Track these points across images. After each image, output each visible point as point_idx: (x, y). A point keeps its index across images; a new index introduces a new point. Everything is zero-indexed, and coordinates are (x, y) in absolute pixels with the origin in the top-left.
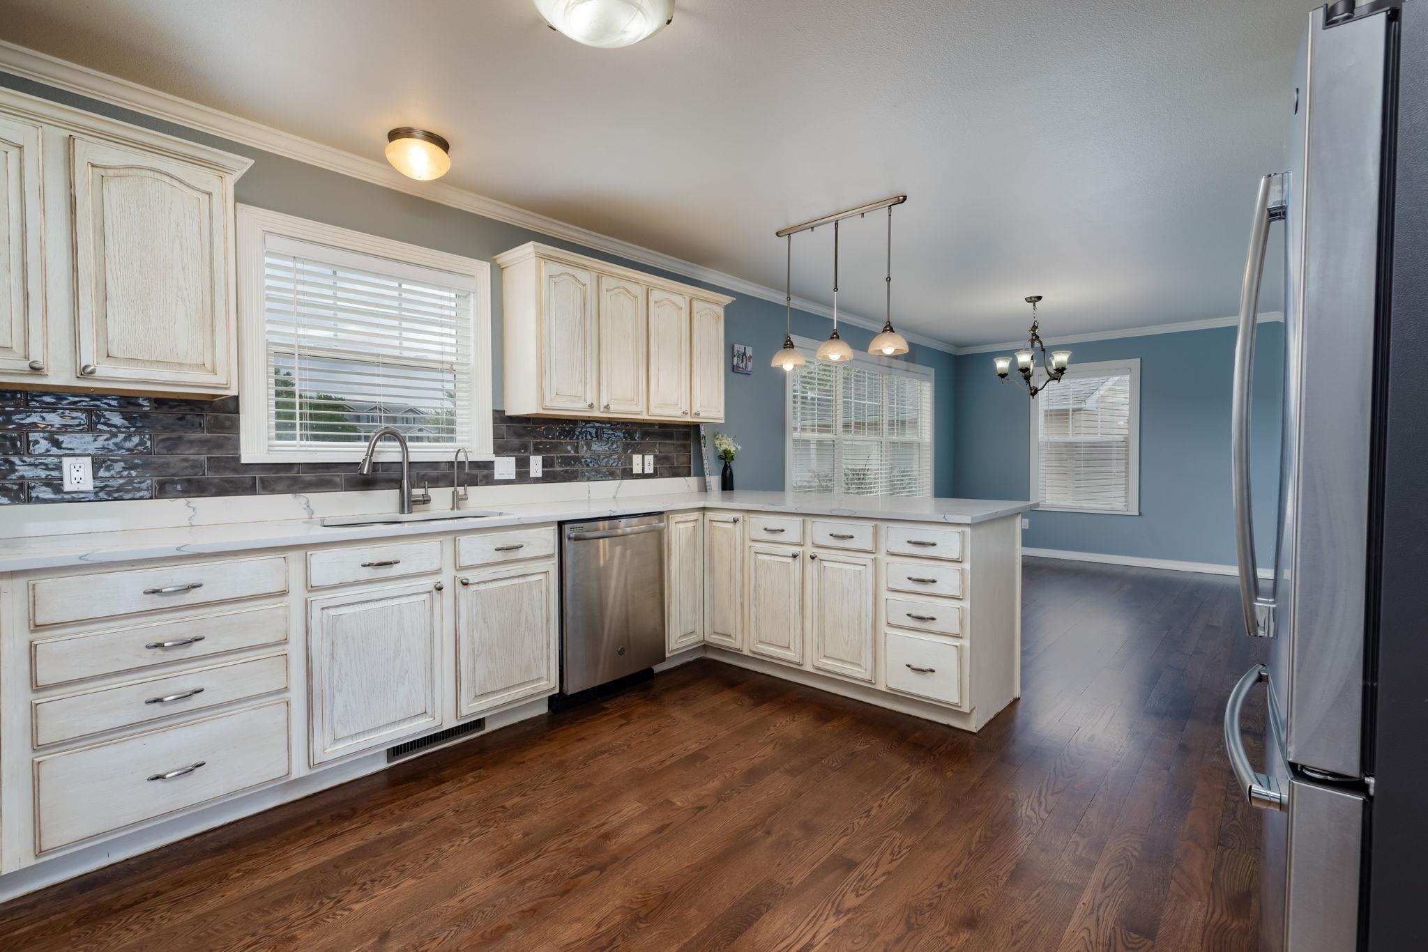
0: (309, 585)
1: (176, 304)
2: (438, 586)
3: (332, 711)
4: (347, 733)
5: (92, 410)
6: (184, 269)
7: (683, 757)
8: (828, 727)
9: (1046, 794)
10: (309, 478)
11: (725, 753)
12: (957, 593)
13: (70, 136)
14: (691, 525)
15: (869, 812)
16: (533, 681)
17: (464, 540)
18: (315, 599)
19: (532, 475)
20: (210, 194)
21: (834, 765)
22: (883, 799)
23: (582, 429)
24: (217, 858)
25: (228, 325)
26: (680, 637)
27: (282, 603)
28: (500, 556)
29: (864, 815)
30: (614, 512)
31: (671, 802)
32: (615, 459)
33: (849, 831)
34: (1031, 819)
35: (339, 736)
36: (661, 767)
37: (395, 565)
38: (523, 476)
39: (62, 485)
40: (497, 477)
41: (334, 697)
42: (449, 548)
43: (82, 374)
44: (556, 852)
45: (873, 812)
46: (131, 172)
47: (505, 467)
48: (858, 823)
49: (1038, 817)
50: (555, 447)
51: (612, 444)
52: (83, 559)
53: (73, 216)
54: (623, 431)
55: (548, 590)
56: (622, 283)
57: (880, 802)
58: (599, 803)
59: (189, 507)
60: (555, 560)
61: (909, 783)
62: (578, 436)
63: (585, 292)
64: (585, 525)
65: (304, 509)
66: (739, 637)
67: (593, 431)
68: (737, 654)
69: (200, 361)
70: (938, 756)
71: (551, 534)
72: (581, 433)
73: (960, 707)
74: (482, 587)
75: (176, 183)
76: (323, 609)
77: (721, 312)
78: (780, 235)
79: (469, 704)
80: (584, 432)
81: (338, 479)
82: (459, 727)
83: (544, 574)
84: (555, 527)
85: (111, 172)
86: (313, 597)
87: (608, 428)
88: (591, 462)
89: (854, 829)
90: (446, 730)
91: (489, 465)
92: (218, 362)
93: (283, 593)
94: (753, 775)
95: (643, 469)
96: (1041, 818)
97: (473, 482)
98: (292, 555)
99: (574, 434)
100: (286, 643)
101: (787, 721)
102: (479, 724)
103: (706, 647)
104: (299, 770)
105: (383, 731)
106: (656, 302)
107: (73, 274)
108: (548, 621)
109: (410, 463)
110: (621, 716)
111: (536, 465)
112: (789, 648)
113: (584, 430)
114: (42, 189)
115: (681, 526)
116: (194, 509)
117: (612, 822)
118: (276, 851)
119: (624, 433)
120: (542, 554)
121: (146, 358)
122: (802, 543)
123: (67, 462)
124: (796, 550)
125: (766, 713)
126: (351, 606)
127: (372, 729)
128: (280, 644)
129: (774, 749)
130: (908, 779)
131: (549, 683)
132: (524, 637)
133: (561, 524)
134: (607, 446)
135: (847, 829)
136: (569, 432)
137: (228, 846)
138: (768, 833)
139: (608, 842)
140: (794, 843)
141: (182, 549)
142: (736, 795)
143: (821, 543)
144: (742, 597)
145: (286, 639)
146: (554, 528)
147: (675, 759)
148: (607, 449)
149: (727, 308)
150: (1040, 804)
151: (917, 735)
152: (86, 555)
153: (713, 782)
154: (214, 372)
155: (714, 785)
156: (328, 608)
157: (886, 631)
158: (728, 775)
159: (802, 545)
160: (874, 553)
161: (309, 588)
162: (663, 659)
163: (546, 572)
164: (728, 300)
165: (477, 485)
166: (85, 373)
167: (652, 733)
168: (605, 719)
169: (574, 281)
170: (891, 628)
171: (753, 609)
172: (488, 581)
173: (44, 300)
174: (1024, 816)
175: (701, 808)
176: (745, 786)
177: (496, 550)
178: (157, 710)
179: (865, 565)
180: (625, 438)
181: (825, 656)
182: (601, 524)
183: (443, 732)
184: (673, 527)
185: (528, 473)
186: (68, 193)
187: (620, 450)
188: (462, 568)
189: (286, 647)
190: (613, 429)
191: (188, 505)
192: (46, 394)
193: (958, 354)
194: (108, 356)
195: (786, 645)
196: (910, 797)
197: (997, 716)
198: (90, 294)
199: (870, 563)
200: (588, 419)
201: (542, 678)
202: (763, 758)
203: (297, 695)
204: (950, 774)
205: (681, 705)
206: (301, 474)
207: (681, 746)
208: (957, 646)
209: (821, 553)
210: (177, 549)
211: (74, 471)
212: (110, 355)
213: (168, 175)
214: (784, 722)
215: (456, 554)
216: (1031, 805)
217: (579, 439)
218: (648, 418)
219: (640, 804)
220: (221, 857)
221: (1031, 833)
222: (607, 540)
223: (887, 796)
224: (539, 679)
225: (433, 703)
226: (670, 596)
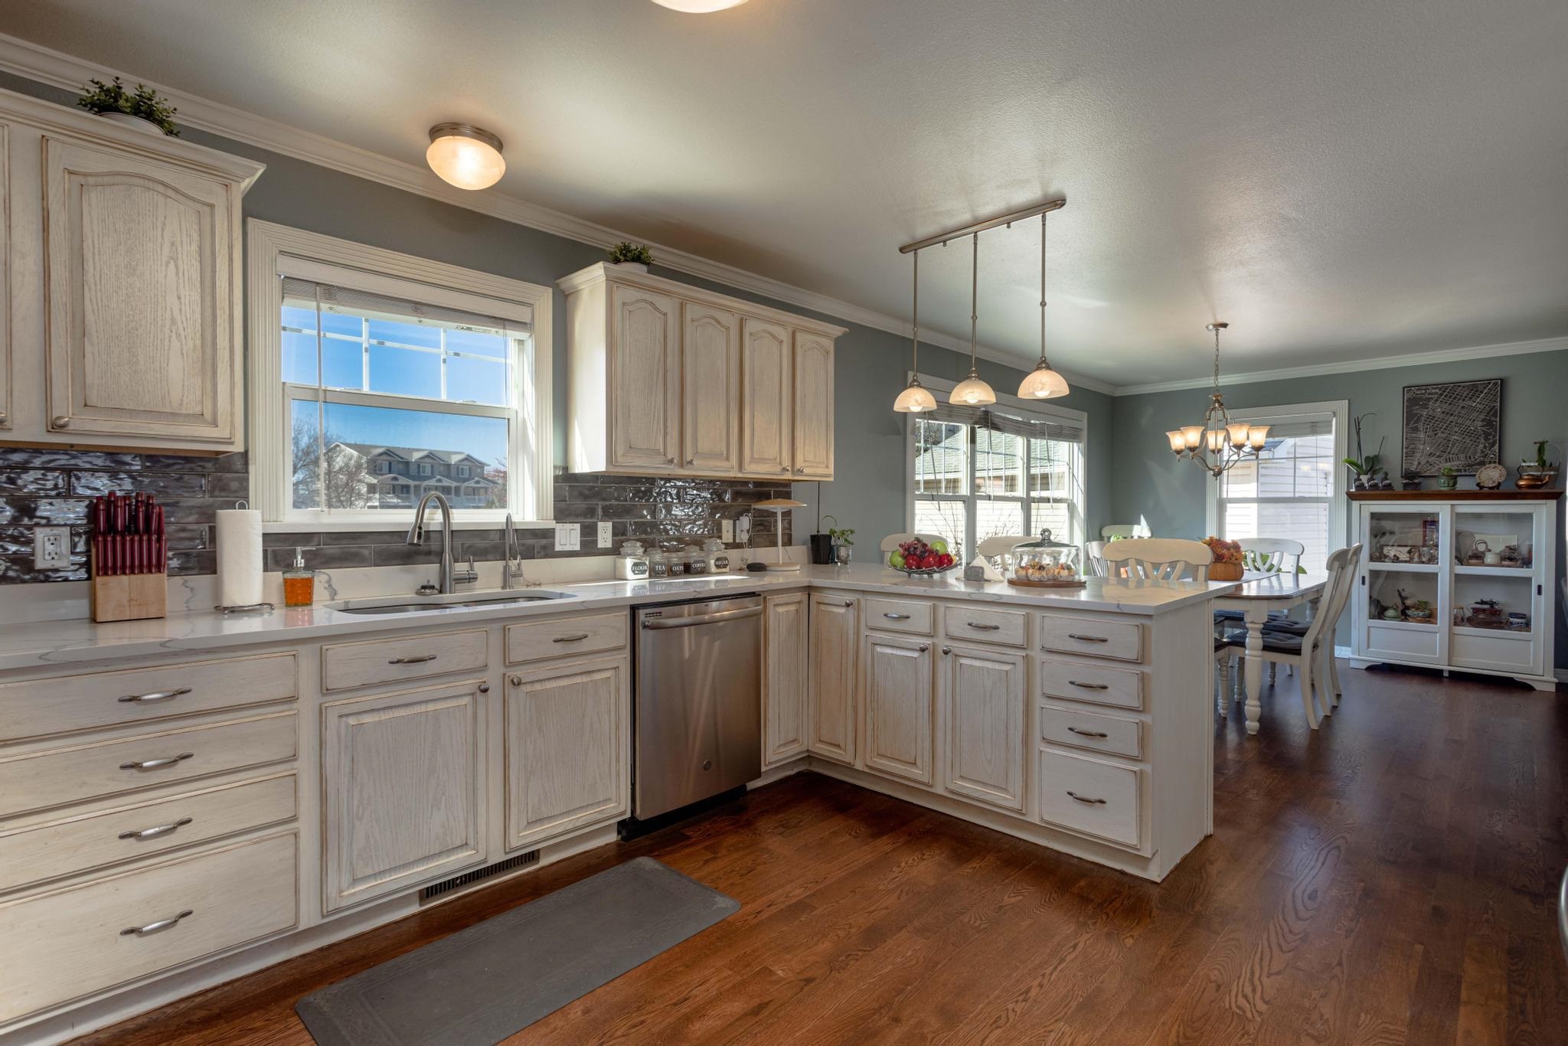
0: (324, 687)
1: (170, 341)
2: (482, 687)
3: (351, 844)
4: (369, 872)
5: (71, 470)
6: (179, 298)
7: (783, 906)
8: (967, 869)
9: (1260, 976)
10: (332, 551)
11: (837, 902)
12: (1135, 703)
13: (43, 136)
14: (793, 608)
15: (1027, 994)
16: (599, 803)
17: (515, 629)
18: (331, 704)
19: (601, 544)
20: (212, 206)
21: (977, 924)
22: (1043, 975)
23: (661, 488)
24: (206, 1032)
25: (232, 366)
26: (779, 746)
27: (291, 710)
28: (559, 649)
29: (1021, 998)
30: (699, 593)
31: (770, 971)
32: (700, 525)
33: (1004, 1020)
34: (1244, 1012)
35: (360, 876)
36: (755, 921)
37: (429, 661)
38: (589, 547)
39: (33, 561)
40: (558, 548)
41: (354, 827)
42: (495, 639)
43: (53, 428)
44: (623, 1039)
45: (1033, 993)
46: (119, 179)
47: (568, 536)
48: (1013, 1010)
49: (1254, 1011)
50: (627, 511)
51: (697, 508)
52: (44, 659)
53: (45, 234)
54: (711, 490)
55: (618, 690)
56: (711, 312)
57: (1039, 979)
58: (679, 969)
59: (186, 586)
60: (627, 653)
61: (1077, 951)
62: (655, 497)
63: (666, 322)
64: (664, 610)
65: (325, 588)
66: (850, 748)
67: (674, 492)
68: (849, 768)
69: (198, 410)
70: (1111, 914)
71: (622, 620)
72: (659, 494)
73: (1139, 850)
74: (538, 687)
75: (170, 193)
76: (341, 716)
77: (830, 345)
78: (904, 251)
79: (519, 833)
80: (663, 493)
81: (366, 552)
82: (507, 861)
83: (614, 671)
84: (627, 612)
85: (91, 180)
86: (329, 701)
87: (693, 488)
88: (671, 529)
89: (1008, 1019)
90: (492, 866)
91: (549, 534)
92: (220, 411)
93: (292, 699)
94: (874, 936)
95: (734, 536)
96: (1258, 1011)
97: (529, 554)
98: (303, 650)
99: (651, 496)
100: (296, 760)
101: (913, 859)
102: (532, 857)
103: (810, 757)
104: (309, 918)
105: (413, 868)
106: (751, 334)
107: (45, 306)
108: (617, 728)
109: (452, 531)
110: (706, 848)
111: (605, 535)
112: (915, 764)
113: (663, 490)
114: (7, 201)
115: (780, 610)
116: (192, 589)
117: (696, 996)
118: (277, 1025)
119: (711, 494)
120: (611, 646)
121: (132, 407)
122: (932, 634)
123: (40, 534)
124: (926, 642)
125: (888, 848)
126: (376, 713)
127: (399, 866)
128: (289, 761)
129: (899, 898)
130: (1075, 947)
131: (619, 805)
132: (588, 749)
133: (634, 609)
134: (690, 510)
135: (1000, 1017)
136: (645, 493)
137: (218, 1016)
138: (896, 1020)
139: (690, 1026)
140: (930, 1036)
141: (168, 644)
142: (852, 962)
143: (957, 633)
144: (855, 700)
145: (295, 755)
146: (625, 613)
147: (774, 909)
148: (691, 513)
149: (838, 341)
150: (1254, 990)
151: (1082, 883)
152: (47, 654)
153: (823, 943)
154: (214, 423)
155: (825, 946)
156: (347, 715)
157: (1042, 749)
158: (841, 933)
159: (932, 636)
160: (1025, 649)
161: (324, 691)
162: (758, 774)
163: (615, 668)
164: (838, 331)
165: (534, 558)
166: (56, 427)
167: (745, 872)
168: (687, 851)
169: (653, 310)
170: (1047, 745)
171: (870, 714)
172: (545, 680)
173: (9, 338)
174: (1233, 1005)
175: (809, 981)
176: (865, 951)
177: (554, 641)
178: (133, 848)
179: (1014, 664)
180: (712, 499)
181: (961, 777)
182: (686, 608)
183: (488, 867)
184: (771, 611)
185: (595, 542)
186: (40, 205)
187: (706, 514)
188: (513, 665)
189: (296, 764)
190: (698, 490)
191: (184, 584)
192: (14, 451)
193: (1115, 395)
194: (86, 405)
195: (912, 761)
196: (1079, 974)
197: (1186, 859)
198: (65, 329)
199: (1020, 663)
200: (668, 477)
201: (609, 799)
202: (885, 912)
203: (307, 827)
204: (1130, 942)
205: (780, 834)
206: (322, 546)
207: (780, 891)
208: (1135, 772)
209: (957, 647)
210: (161, 645)
211: (47, 544)
212: (88, 404)
213: (162, 183)
214: (911, 861)
215: (505, 648)
216: (1243, 991)
217: (657, 501)
218: (740, 475)
219: (731, 973)
220: (210, 1031)
221: (1247, 1033)
222: (693, 628)
223: (1048, 971)
224: (607, 801)
225: (476, 832)
226: (767, 695)
